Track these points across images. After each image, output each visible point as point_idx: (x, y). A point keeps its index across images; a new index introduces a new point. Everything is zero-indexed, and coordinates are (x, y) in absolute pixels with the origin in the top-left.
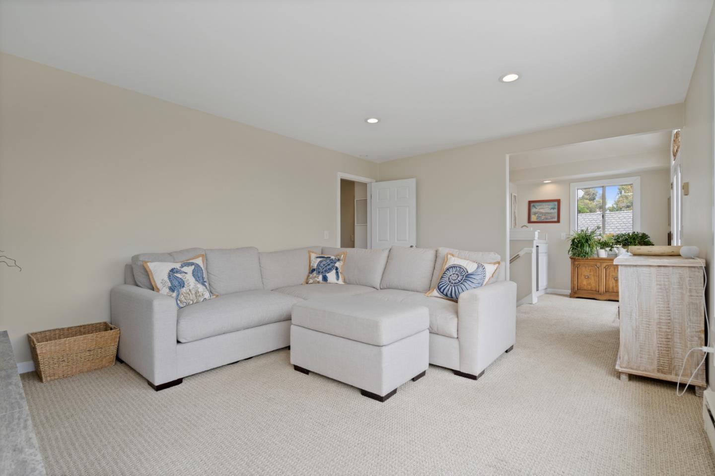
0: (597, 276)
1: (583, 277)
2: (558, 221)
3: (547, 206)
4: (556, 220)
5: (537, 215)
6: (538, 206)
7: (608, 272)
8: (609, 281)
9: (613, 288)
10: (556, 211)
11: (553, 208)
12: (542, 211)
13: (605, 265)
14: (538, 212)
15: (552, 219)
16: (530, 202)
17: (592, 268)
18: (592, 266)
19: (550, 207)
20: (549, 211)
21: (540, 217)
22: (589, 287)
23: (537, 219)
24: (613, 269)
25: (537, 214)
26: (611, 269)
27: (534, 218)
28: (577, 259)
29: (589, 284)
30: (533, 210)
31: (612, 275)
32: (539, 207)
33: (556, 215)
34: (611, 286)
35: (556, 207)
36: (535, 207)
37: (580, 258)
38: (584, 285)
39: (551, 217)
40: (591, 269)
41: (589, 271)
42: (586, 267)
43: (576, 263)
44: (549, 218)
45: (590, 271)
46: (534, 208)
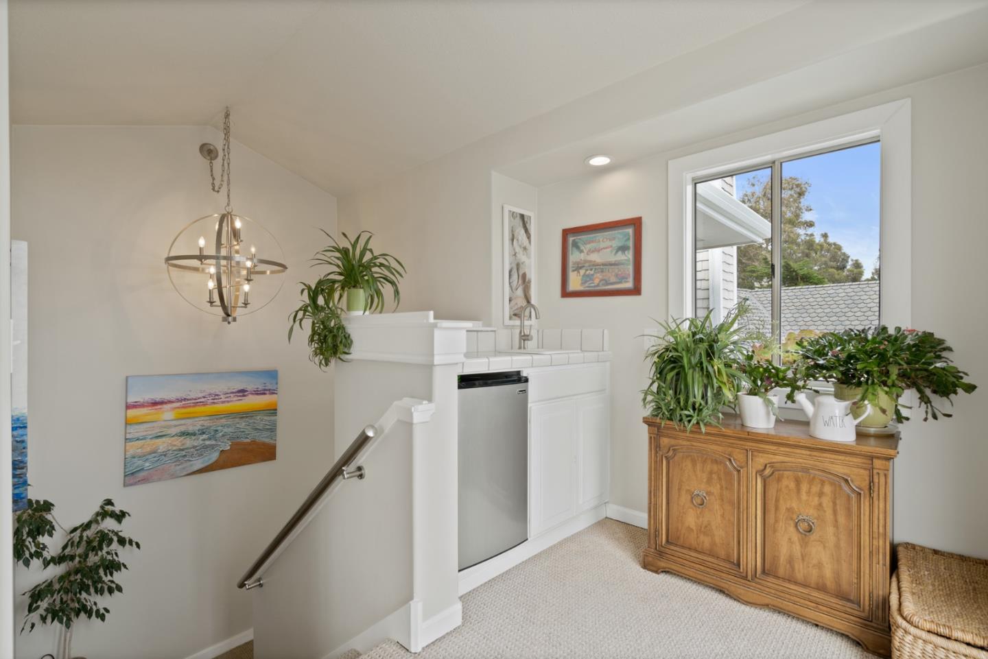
0: (731, 503)
1: (685, 498)
2: (636, 291)
3: (608, 243)
4: (629, 284)
5: (582, 272)
6: (585, 243)
7: (772, 492)
8: (775, 531)
9: (791, 561)
10: (630, 255)
11: (623, 249)
12: (595, 257)
13: (761, 460)
14: (586, 261)
15: (620, 283)
16: (566, 233)
17: (715, 468)
18: (716, 462)
19: (616, 244)
20: (613, 259)
21: (588, 276)
22: (706, 541)
23: (583, 284)
24: (792, 485)
25: (581, 268)
26: (785, 482)
27: (575, 283)
28: (666, 428)
29: (705, 530)
30: (574, 257)
31: (790, 510)
32: (589, 246)
33: (630, 269)
34: (784, 552)
35: (631, 244)
36: (578, 248)
37: (675, 424)
38: (690, 529)
39: (617, 275)
40: (711, 473)
41: (705, 476)
42: (694, 462)
43: (665, 441)
44: (613, 279)
45: (709, 481)
46: (574, 249)
